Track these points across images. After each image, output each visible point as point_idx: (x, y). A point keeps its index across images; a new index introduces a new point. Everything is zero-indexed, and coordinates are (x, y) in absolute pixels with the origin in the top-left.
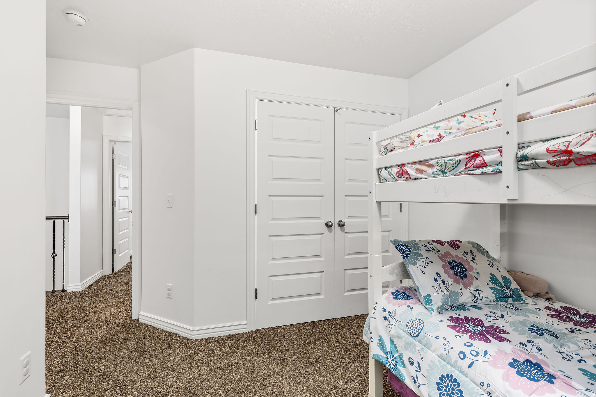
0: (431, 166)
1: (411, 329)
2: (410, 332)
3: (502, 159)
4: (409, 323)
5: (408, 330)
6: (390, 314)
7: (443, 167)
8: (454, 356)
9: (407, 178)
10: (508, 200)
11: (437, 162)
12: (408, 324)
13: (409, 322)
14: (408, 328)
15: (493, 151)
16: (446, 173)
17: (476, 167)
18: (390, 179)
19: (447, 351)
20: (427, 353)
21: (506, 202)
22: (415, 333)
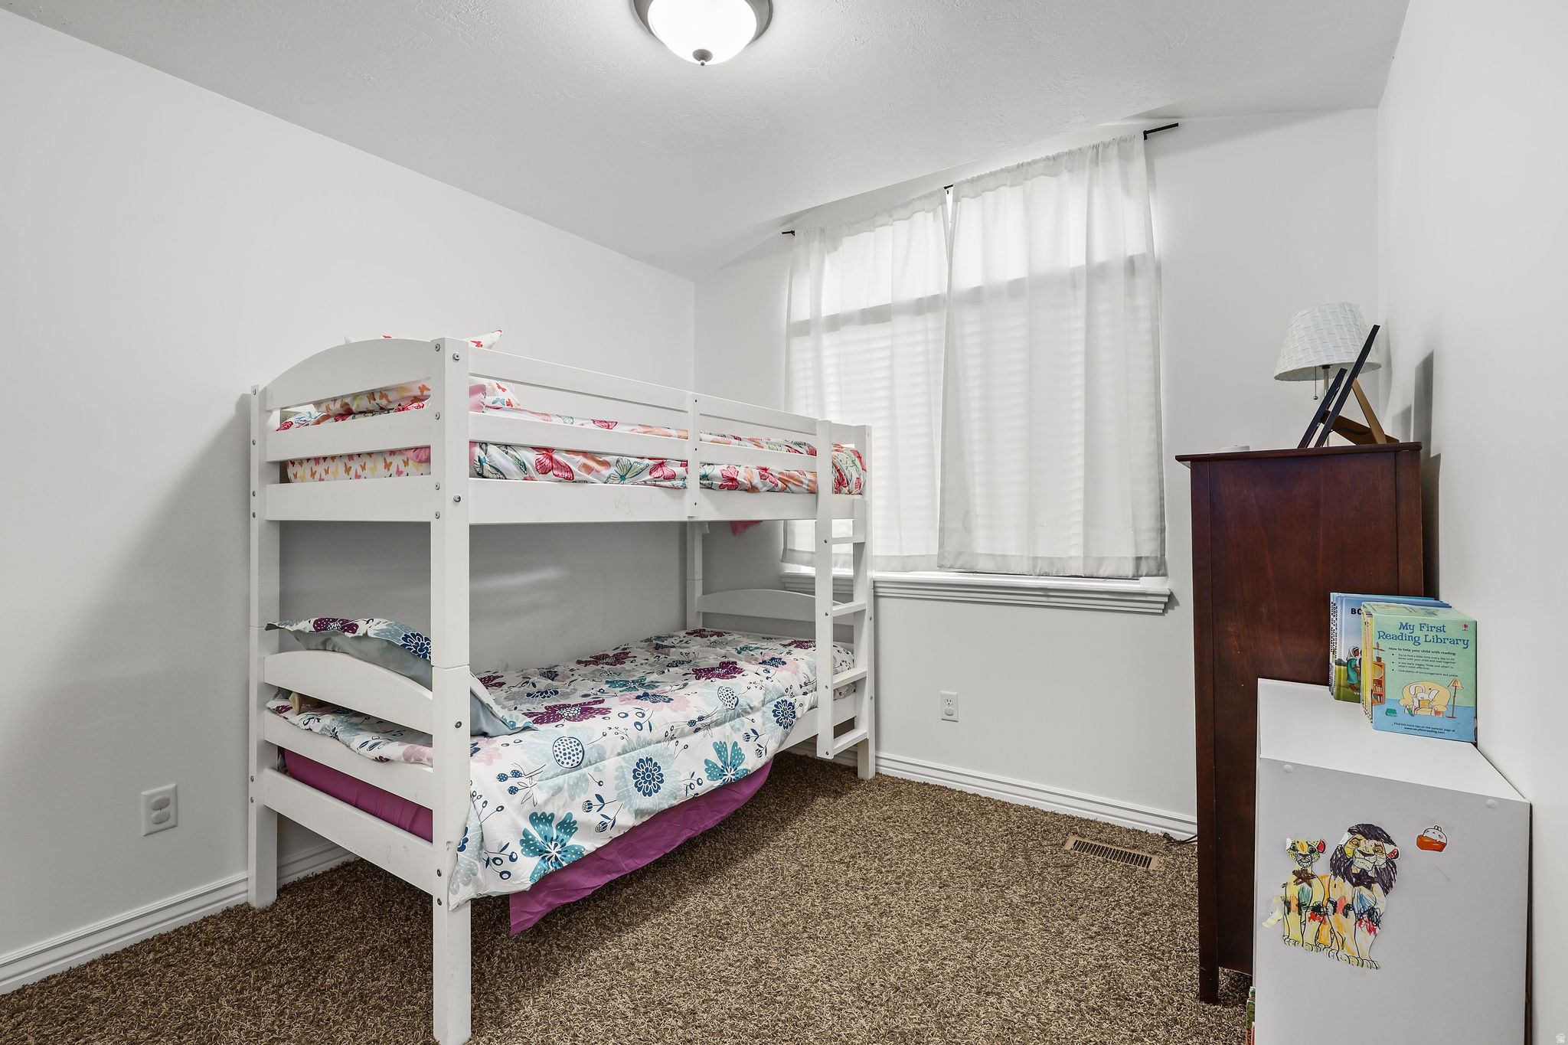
0: (606, 464)
1: (567, 760)
2: (570, 764)
3: (687, 476)
4: (557, 755)
5: (565, 765)
6: (516, 774)
7: (625, 470)
8: (633, 733)
9: (567, 478)
10: (689, 517)
11: (618, 461)
12: (557, 758)
13: (555, 753)
14: (563, 763)
15: (675, 463)
16: (625, 479)
17: (666, 479)
18: (516, 473)
19: (625, 737)
20: (605, 767)
21: (686, 519)
22: (578, 758)
